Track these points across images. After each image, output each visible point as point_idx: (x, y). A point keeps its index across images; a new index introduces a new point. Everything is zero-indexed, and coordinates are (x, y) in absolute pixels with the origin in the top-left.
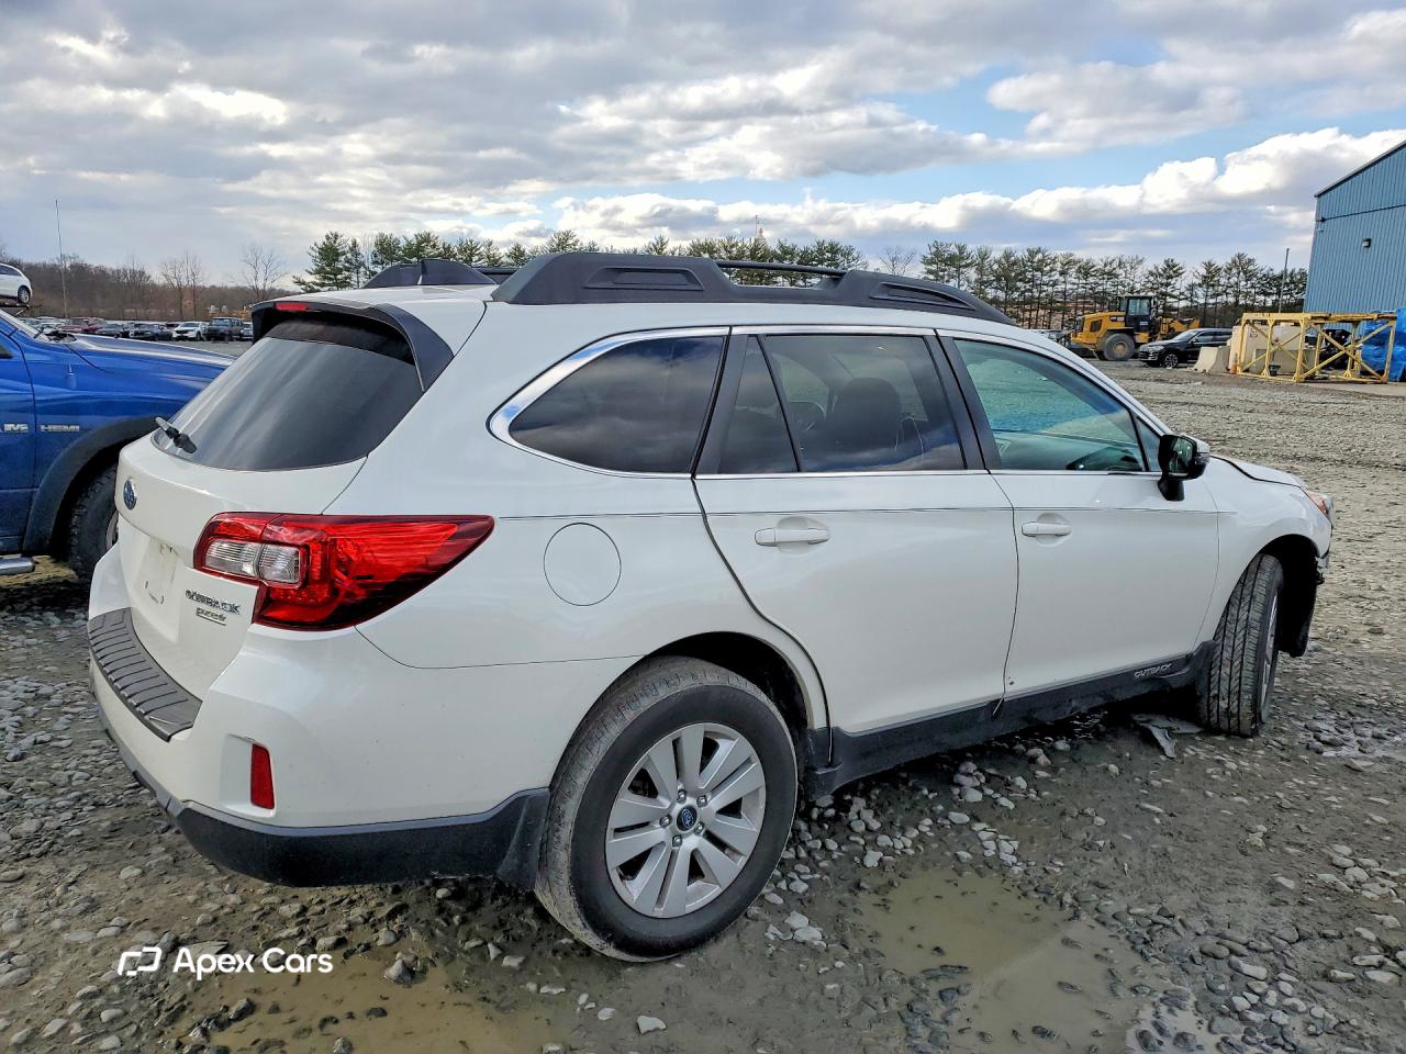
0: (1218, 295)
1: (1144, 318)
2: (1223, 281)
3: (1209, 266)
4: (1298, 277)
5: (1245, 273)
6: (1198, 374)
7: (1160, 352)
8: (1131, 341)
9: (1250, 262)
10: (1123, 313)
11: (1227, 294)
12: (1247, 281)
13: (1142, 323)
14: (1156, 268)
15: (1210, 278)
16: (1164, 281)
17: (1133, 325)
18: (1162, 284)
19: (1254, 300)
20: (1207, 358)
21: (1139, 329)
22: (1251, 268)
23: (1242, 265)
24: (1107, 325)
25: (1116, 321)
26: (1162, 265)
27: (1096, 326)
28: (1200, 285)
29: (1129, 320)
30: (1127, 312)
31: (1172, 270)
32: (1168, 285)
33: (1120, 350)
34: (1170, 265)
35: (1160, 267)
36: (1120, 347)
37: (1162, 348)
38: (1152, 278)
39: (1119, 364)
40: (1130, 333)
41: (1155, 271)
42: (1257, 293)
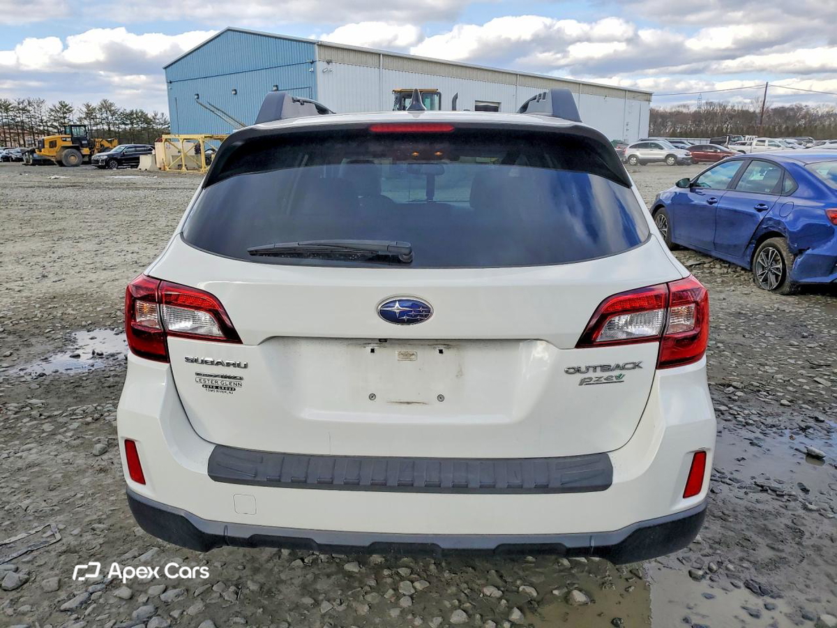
0: (97, 125)
1: (85, 139)
2: (98, 116)
3: (88, 106)
4: (140, 114)
5: (110, 111)
6: (143, 172)
7: (106, 160)
8: (78, 153)
9: (111, 105)
10: (70, 136)
11: (103, 124)
12: (112, 116)
13: (83, 142)
14: (55, 107)
15: (90, 113)
16: (62, 115)
17: (78, 143)
18: (61, 117)
19: (119, 128)
20: (145, 162)
21: (83, 146)
22: (113, 108)
23: (106, 106)
24: (60, 143)
25: (65, 141)
26: (58, 106)
27: (53, 144)
28: (85, 119)
29: (74, 140)
30: (72, 134)
31: (65, 109)
32: (65, 118)
33: (73, 160)
34: (63, 105)
35: (56, 106)
36: (72, 158)
37: (106, 157)
38: (53, 113)
39: (75, 168)
40: (78, 148)
41: (54, 109)
42: (120, 124)
